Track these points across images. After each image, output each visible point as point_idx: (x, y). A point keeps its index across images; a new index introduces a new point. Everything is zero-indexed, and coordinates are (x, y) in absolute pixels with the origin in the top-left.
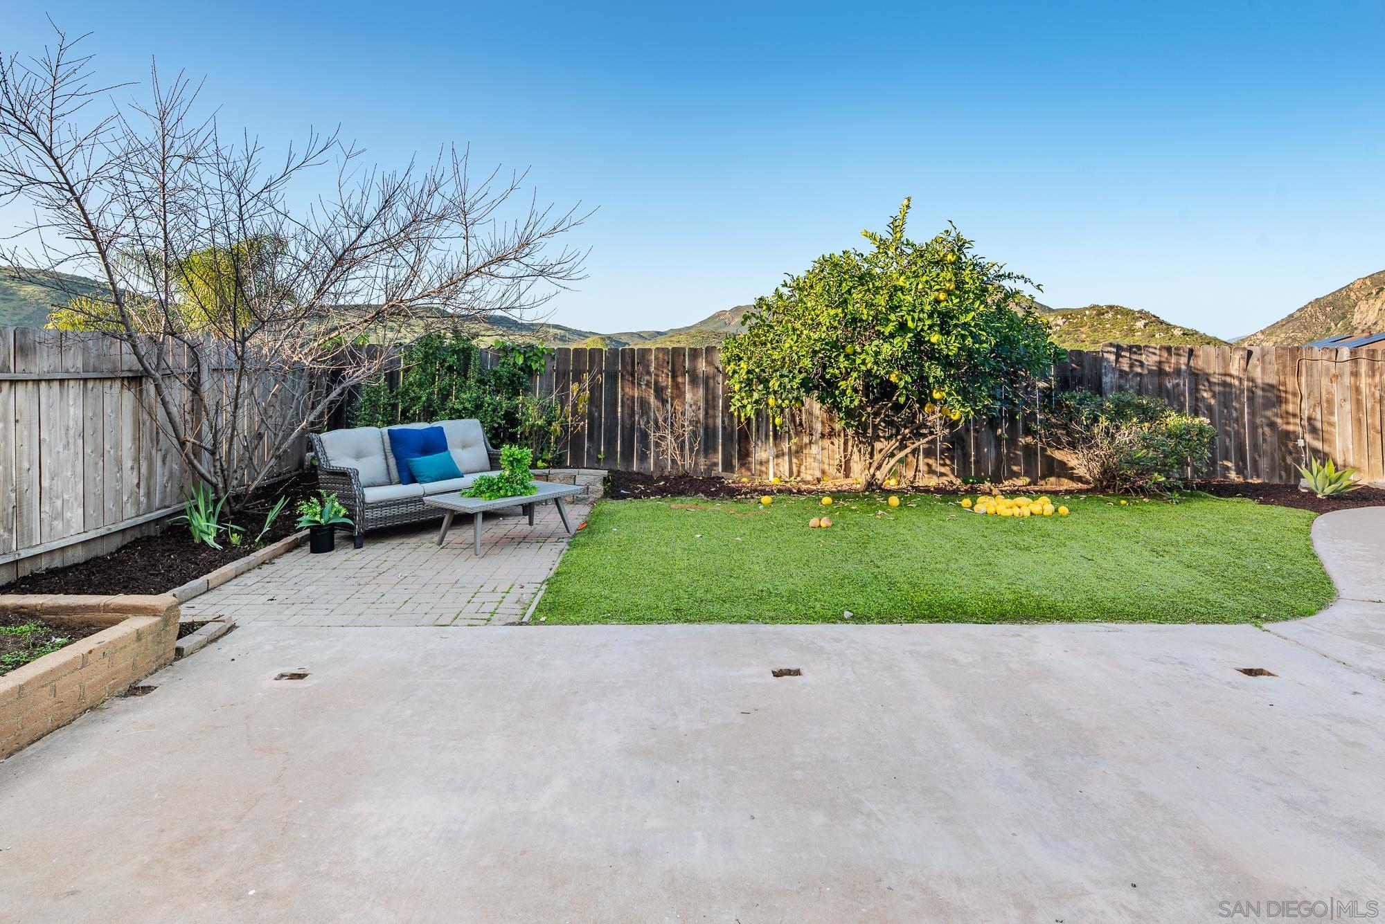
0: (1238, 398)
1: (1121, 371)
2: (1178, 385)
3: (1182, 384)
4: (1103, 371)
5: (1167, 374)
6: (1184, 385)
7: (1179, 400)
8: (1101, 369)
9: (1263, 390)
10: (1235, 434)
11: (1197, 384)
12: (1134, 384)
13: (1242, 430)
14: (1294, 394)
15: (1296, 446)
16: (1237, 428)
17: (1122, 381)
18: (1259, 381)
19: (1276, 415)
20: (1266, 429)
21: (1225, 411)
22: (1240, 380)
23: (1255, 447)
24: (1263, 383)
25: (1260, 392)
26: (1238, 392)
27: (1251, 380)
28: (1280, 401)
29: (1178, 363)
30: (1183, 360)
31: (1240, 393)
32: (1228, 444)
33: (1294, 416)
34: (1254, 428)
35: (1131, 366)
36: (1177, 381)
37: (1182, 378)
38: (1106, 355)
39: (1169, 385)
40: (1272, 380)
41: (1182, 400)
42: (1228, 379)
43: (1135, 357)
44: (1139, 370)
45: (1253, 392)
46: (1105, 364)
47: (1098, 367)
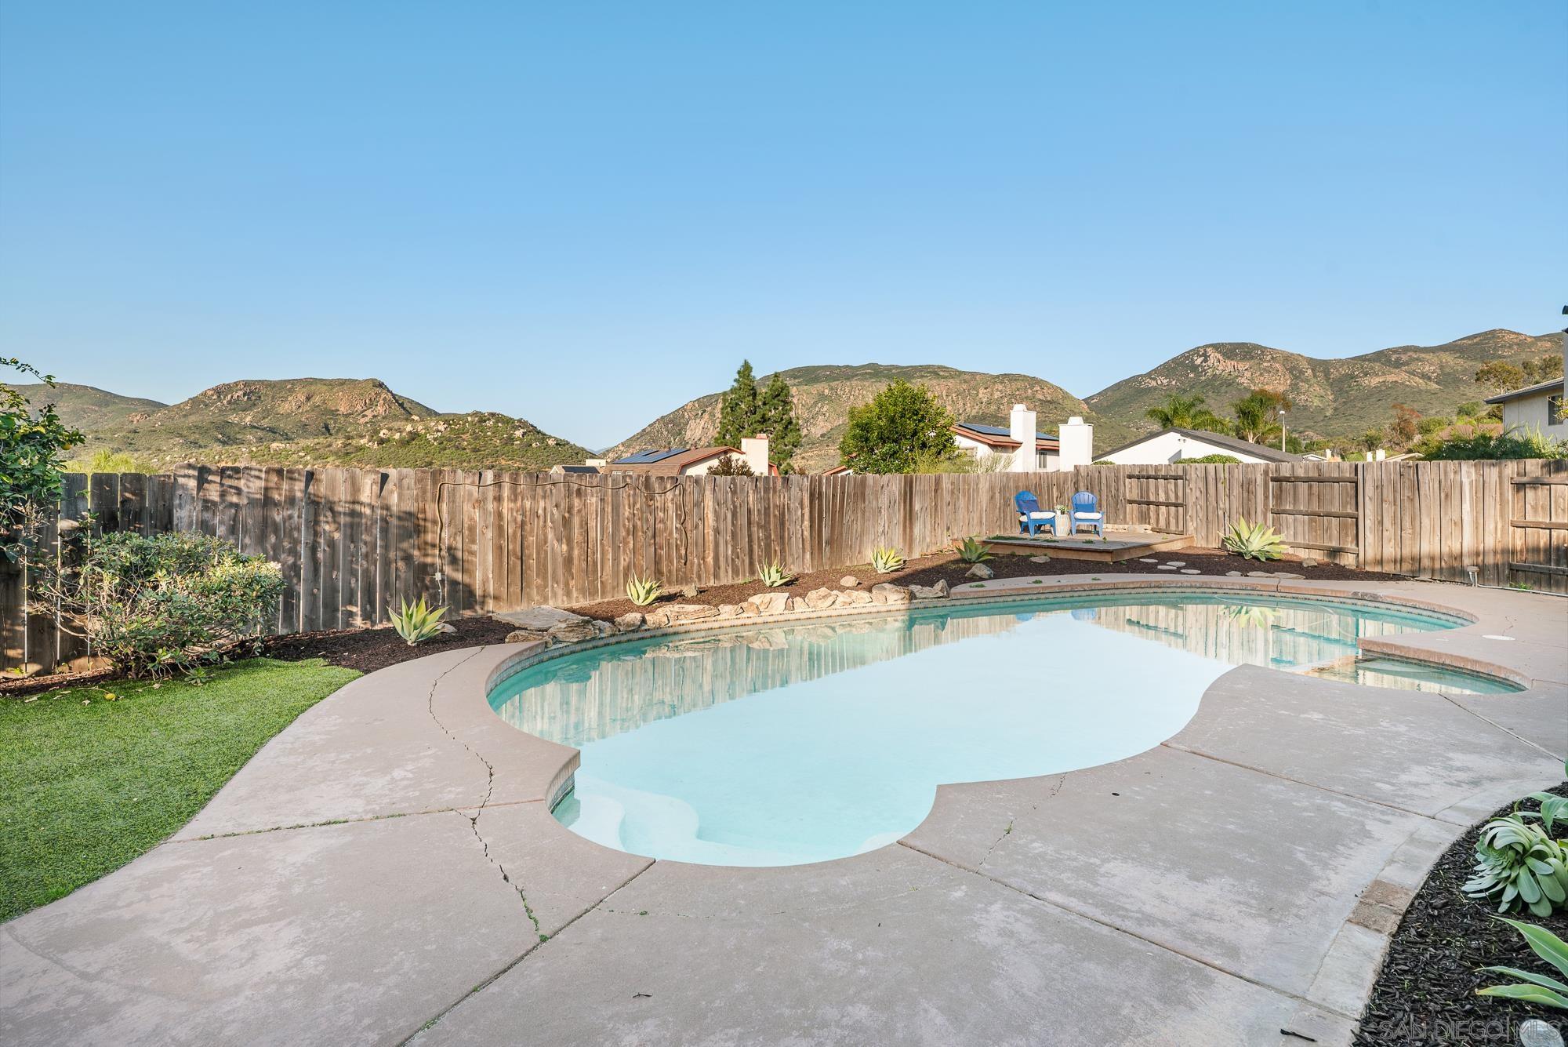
0: (368, 530)
1: (206, 501)
2: (290, 517)
3: (296, 516)
4: (177, 502)
5: (276, 504)
6: (299, 517)
7: (291, 536)
8: (171, 499)
9: (399, 518)
10: (362, 574)
11: (316, 515)
12: (226, 518)
13: (372, 568)
14: (434, 522)
15: (433, 581)
16: (365, 566)
17: (207, 515)
18: (395, 509)
19: (413, 547)
20: (401, 564)
21: (352, 546)
22: (373, 508)
23: (386, 585)
24: (399, 511)
25: (394, 521)
26: (369, 523)
27: (387, 508)
28: (419, 530)
29: (291, 490)
30: (299, 486)
31: (372, 524)
32: (353, 585)
33: (434, 546)
34: (387, 563)
35: (223, 495)
36: (289, 512)
37: (297, 508)
38: (181, 480)
39: (278, 518)
40: (409, 506)
41: (296, 535)
42: (357, 507)
43: (228, 482)
44: (235, 499)
45: (387, 522)
46: (179, 492)
47: (167, 496)
